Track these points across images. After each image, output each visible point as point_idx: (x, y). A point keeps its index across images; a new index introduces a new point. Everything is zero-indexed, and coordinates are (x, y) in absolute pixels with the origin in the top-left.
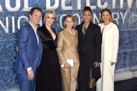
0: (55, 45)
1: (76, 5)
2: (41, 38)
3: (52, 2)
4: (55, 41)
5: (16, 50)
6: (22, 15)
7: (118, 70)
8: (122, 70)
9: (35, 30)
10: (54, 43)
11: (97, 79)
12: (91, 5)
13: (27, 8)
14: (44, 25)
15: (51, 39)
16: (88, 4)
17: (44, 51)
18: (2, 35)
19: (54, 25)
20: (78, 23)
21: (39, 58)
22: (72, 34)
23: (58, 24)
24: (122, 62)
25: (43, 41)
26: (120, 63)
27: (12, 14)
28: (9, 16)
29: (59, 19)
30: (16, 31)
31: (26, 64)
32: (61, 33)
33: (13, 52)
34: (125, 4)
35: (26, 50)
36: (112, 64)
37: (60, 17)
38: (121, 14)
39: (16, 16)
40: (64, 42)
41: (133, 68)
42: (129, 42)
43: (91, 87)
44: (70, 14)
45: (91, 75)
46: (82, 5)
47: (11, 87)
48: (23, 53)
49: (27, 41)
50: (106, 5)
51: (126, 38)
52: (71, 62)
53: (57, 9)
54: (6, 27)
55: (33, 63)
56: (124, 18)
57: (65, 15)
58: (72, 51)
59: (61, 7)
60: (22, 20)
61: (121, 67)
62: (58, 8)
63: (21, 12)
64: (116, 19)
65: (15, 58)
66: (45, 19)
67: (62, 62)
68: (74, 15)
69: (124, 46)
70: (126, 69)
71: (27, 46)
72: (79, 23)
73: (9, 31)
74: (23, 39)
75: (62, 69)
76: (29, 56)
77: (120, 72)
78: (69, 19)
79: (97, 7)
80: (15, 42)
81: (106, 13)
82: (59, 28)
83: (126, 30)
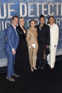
1: (37, 14)
2: (18, 33)
3: (23, 13)
4: (25, 34)
5: (5, 39)
7: (59, 50)
9: (15, 28)
11: (47, 55)
12: (44, 14)
13: (10, 17)
15: (23, 33)
16: (43, 14)
19: (24, 26)
20: (37, 24)
23: (26, 25)
26: (60, 46)
27: (2, 20)
29: (27, 22)
31: (11, 47)
33: (3, 40)
35: (11, 39)
36: (55, 46)
37: (27, 21)
38: (61, 18)
39: (4, 21)
40: (30, 35)
43: (44, 59)
44: (33, 19)
45: (44, 52)
47: (3, 58)
50: (53, 14)
53: (26, 17)
58: (34, 40)
60: (7, 23)
61: (61, 48)
63: (7, 19)
64: (59, 22)
65: (5, 43)
68: (35, 20)
71: (11, 37)
73: (1, 29)
76: (13, 42)
77: (60, 51)
78: (33, 22)
79: (48, 15)
81: (52, 18)
82: (27, 27)
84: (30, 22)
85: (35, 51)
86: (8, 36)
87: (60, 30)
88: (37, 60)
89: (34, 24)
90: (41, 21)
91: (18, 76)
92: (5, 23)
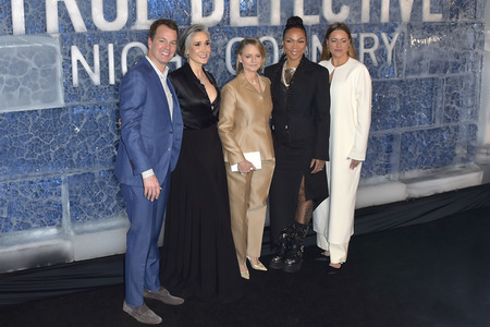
0: (215, 114)
1: (268, 15)
3: (207, 5)
4: (213, 104)
6: (132, 41)
7: (371, 180)
8: (382, 178)
9: (163, 76)
10: (212, 112)
12: (306, 14)
13: (143, 22)
14: (186, 66)
15: (204, 101)
16: (299, 12)
17: (187, 129)
18: (86, 90)
19: (211, 66)
20: (272, 60)
21: (173, 148)
22: (258, 88)
23: (221, 62)
24: (382, 160)
25: (184, 104)
26: (377, 162)
27: (108, 37)
28: (102, 42)
29: (225, 50)
30: (119, 80)
32: (230, 86)
33: (111, 130)
34: (394, 10)
35: (138, 128)
36: (354, 164)
37: (226, 44)
38: (384, 36)
39: (119, 44)
41: (409, 175)
42: (401, 110)
43: (302, 221)
45: (301, 191)
46: (284, 14)
47: (109, 213)
48: (131, 135)
49: (143, 104)
50: (344, 14)
51: (395, 99)
52: (255, 159)
53: (218, 25)
54: (93, 71)
55: (159, 158)
56: (390, 48)
57: (240, 39)
58: (257, 132)
59: (229, 19)
60: (132, 53)
61: (379, 173)
62: (223, 20)
63: (131, 32)
64: (371, 51)
65: (117, 146)
66: (187, 52)
67: (233, 157)
68: (262, 39)
69: (388, 119)
70: (391, 177)
71: (141, 116)
72: (276, 61)
73: (101, 79)
74: (133, 100)
75: (231, 177)
78: (252, 50)
79: (323, 19)
80: (116, 107)
81: (339, 35)
82: (224, 73)
83: (396, 79)
84: (238, 48)
85: (261, 184)
86: (128, 113)
87: (375, 87)
88: (266, 229)
89: (259, 60)
90: (289, 45)
91: (178, 300)
92: (121, 50)
